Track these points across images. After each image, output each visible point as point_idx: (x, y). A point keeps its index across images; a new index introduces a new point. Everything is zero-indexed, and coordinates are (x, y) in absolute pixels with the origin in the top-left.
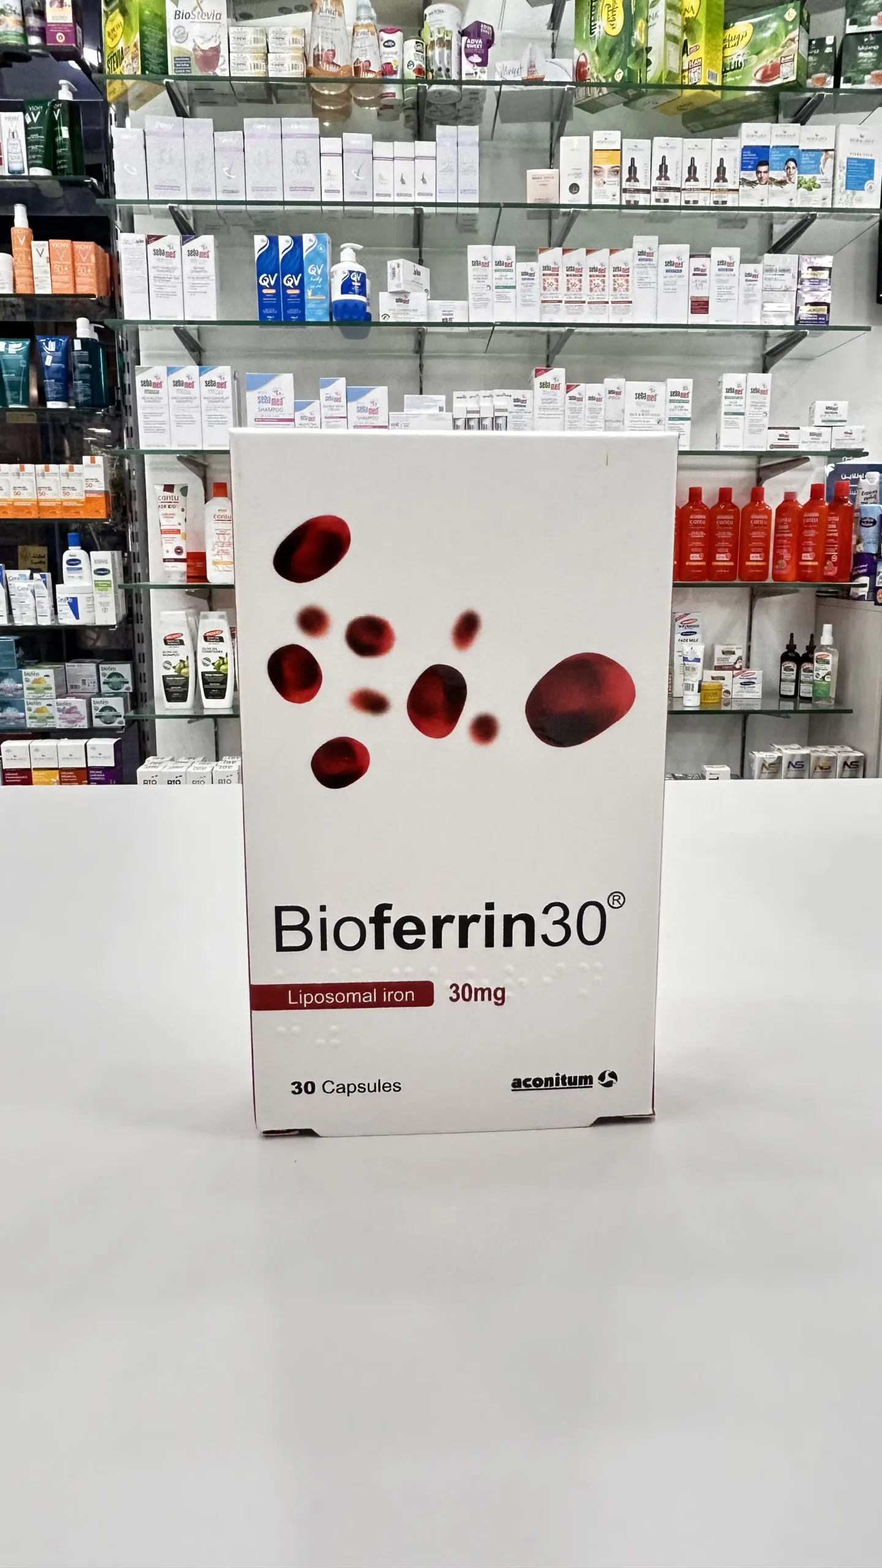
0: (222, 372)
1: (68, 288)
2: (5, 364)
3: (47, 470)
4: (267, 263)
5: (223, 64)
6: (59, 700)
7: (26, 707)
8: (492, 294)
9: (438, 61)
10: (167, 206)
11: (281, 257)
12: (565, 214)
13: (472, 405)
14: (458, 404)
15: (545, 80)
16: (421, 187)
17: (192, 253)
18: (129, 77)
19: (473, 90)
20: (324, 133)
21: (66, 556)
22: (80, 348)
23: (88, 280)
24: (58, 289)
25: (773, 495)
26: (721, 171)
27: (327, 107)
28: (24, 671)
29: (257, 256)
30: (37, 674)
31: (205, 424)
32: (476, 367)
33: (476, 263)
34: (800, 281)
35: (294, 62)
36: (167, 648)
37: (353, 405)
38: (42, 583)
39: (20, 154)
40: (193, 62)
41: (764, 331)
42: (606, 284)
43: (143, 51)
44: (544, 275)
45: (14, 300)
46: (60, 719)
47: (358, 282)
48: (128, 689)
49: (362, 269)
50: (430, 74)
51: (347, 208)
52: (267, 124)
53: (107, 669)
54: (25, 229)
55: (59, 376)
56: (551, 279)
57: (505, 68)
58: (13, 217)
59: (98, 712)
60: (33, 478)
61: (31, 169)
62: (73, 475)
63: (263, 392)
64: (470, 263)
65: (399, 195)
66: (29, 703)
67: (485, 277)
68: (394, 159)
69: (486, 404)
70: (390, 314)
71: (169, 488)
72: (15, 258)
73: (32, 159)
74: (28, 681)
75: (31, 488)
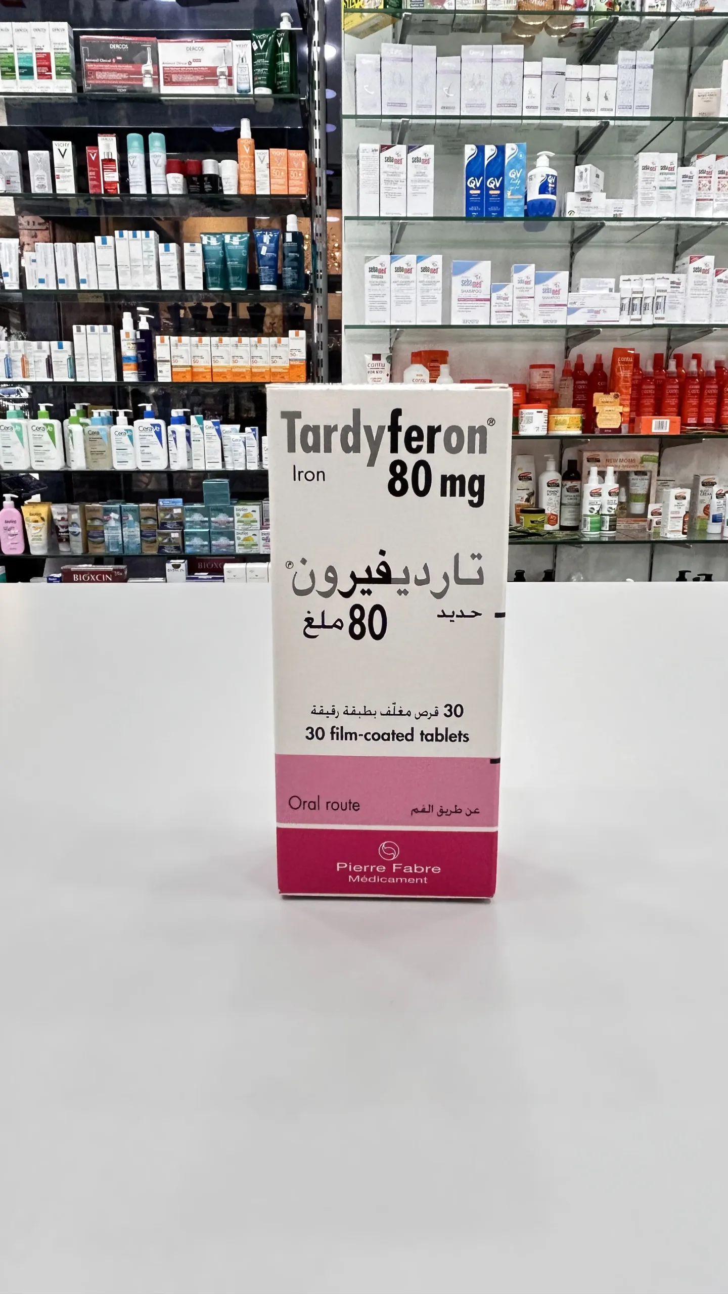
0: (436, 260)
1: (283, 190)
2: (229, 253)
3: (259, 341)
4: (475, 168)
6: (263, 531)
7: (236, 536)
8: (655, 194)
10: (399, 120)
11: (486, 163)
12: (721, 125)
13: (636, 286)
14: (622, 285)
15: (714, 11)
16: (603, 104)
17: (417, 160)
19: (649, 20)
22: (291, 241)
23: (299, 183)
24: (275, 190)
28: (235, 507)
29: (466, 162)
30: (246, 510)
33: (645, 168)
37: (540, 287)
38: (251, 436)
39: (247, 76)
44: (699, 177)
45: (239, 200)
46: (264, 546)
47: (552, 184)
49: (554, 172)
50: (619, 7)
51: (541, 122)
52: (481, 50)
54: (249, 139)
55: (272, 263)
56: (704, 181)
58: (239, 130)
60: (248, 348)
61: (256, 89)
62: (280, 346)
63: (466, 277)
64: (640, 168)
65: (585, 110)
66: (238, 533)
67: (653, 180)
68: (581, 80)
69: (647, 286)
70: (575, 210)
71: (377, 357)
72: (241, 164)
73: (259, 80)
74: (238, 515)
75: (246, 357)
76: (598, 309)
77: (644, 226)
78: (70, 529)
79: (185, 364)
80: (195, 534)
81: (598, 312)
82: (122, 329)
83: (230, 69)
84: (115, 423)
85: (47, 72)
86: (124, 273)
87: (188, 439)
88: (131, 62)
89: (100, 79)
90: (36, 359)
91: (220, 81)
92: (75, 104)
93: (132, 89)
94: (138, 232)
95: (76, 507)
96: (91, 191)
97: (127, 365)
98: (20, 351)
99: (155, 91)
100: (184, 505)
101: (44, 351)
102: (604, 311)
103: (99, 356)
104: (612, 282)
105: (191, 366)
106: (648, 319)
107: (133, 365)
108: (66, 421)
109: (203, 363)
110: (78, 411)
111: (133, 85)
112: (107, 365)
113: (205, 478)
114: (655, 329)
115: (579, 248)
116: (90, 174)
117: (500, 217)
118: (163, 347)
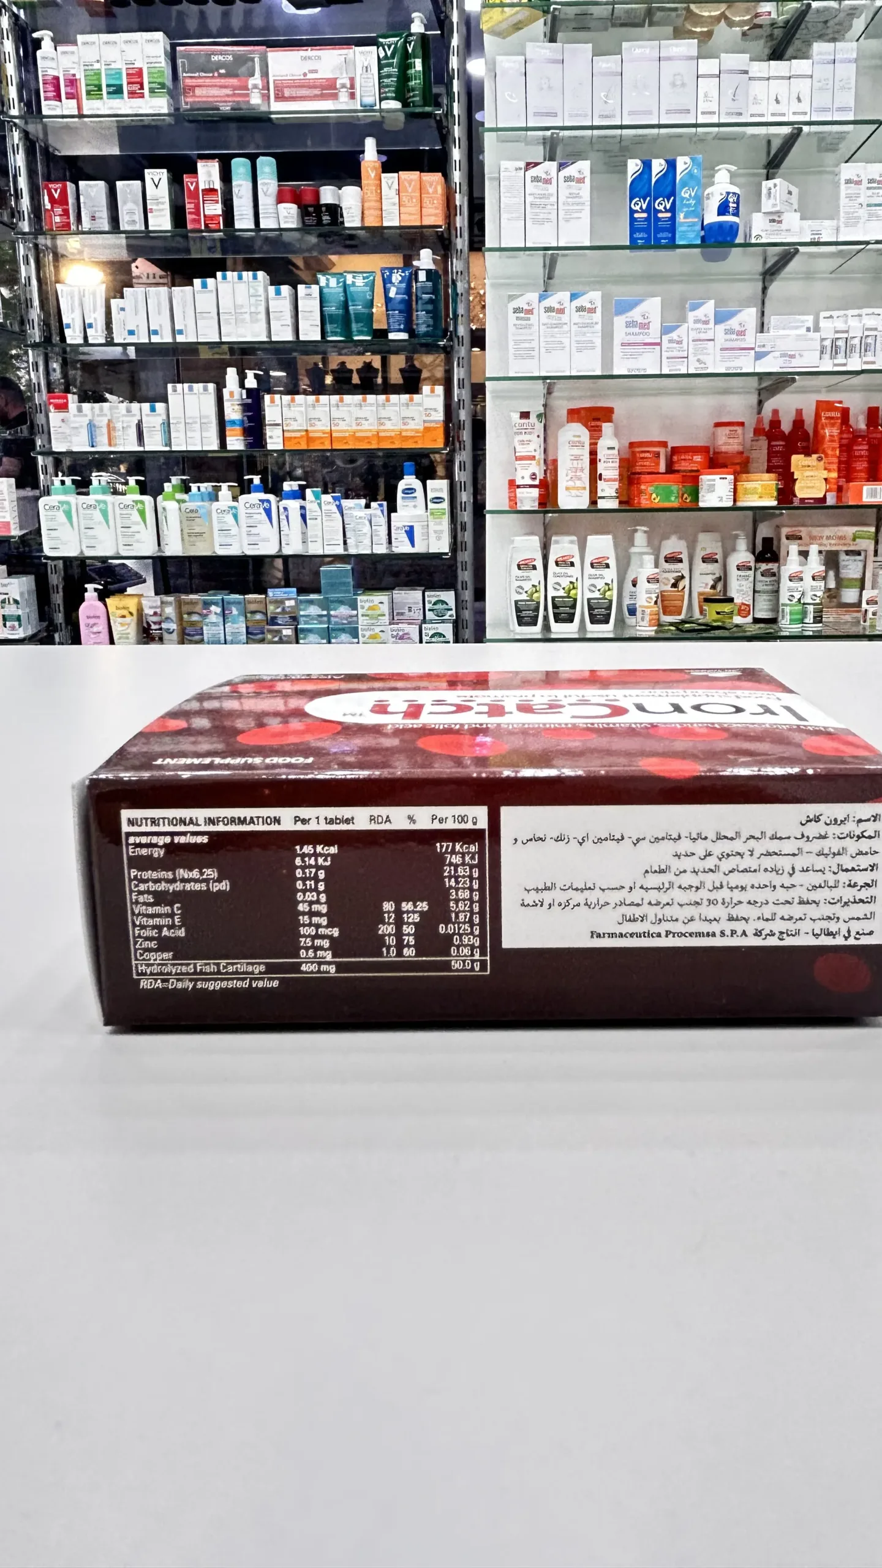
0: (593, 297)
1: (415, 220)
2: (351, 296)
3: (388, 400)
4: (640, 187)
6: (392, 626)
7: (360, 633)
8: (863, 213)
11: (654, 180)
13: (841, 326)
14: (823, 324)
16: (796, 106)
17: (569, 179)
21: (402, 485)
22: (424, 280)
23: (433, 211)
24: (404, 221)
28: (359, 598)
29: (630, 180)
30: (372, 601)
31: (574, 349)
33: (848, 182)
36: (520, 573)
37: (721, 328)
38: (379, 512)
39: (372, 88)
47: (734, 203)
49: (737, 190)
51: (722, 129)
52: (645, 47)
53: (431, 596)
54: (375, 162)
55: (402, 307)
58: (363, 151)
59: (428, 638)
61: (383, 102)
62: (412, 405)
63: (631, 317)
64: (843, 181)
65: (773, 115)
66: (363, 629)
67: (858, 196)
68: (769, 78)
69: (853, 323)
70: (763, 234)
71: (525, 415)
72: (364, 190)
73: (386, 93)
75: (373, 419)
76: (793, 353)
77: (849, 251)
78: (164, 626)
79: (299, 428)
80: (310, 631)
81: (792, 356)
82: (225, 387)
83: (352, 80)
84: (217, 500)
85: (140, 89)
86: (228, 322)
87: (304, 517)
88: (236, 76)
89: (199, 97)
90: (125, 425)
91: (340, 94)
92: (170, 125)
93: (236, 107)
94: (245, 274)
95: (170, 599)
96: (190, 226)
97: (230, 430)
98: (106, 415)
99: (264, 108)
100: (298, 596)
101: (134, 415)
102: (801, 356)
103: (198, 420)
104: (809, 320)
105: (307, 431)
106: (855, 364)
107: (238, 429)
108: (160, 498)
109: (321, 426)
110: (173, 486)
111: (238, 102)
112: (208, 431)
113: (323, 564)
114: (862, 375)
115: (772, 281)
116: (188, 206)
118: (274, 408)
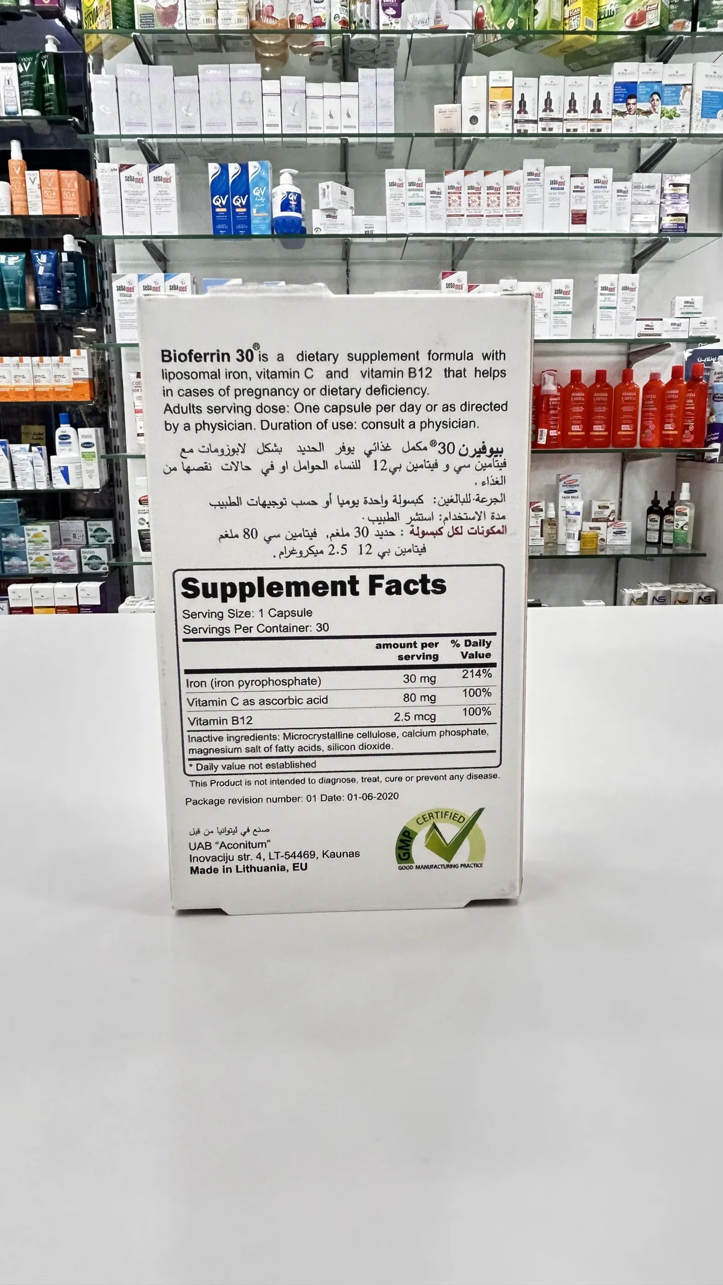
0: (183, 278)
1: (56, 210)
2: (5, 274)
3: (41, 361)
4: (219, 186)
5: (180, 19)
6: (54, 550)
7: (28, 556)
8: (406, 210)
9: (359, 15)
10: (136, 140)
11: (231, 181)
12: (466, 141)
15: (448, 29)
16: (346, 121)
17: (157, 179)
18: (103, 32)
19: (389, 38)
20: (265, 77)
21: (58, 432)
22: (67, 260)
23: (72, 203)
24: (48, 211)
25: (641, 377)
26: (597, 103)
27: (267, 55)
28: (25, 527)
29: (211, 180)
30: (36, 529)
32: (395, 271)
33: (392, 184)
34: (663, 196)
35: (239, 17)
36: (142, 507)
38: (39, 455)
39: (15, 98)
40: (155, 18)
41: (632, 239)
42: (501, 200)
43: (114, 9)
44: (449, 193)
45: (13, 221)
46: (56, 566)
47: (295, 201)
48: (111, 541)
49: (298, 191)
50: (353, 25)
51: (285, 139)
52: (217, 69)
53: (93, 525)
54: (20, 161)
55: (50, 283)
56: (454, 197)
57: (415, 19)
58: (10, 151)
59: (86, 560)
60: (30, 368)
61: (24, 111)
62: (62, 365)
64: (387, 184)
65: (327, 128)
66: (30, 554)
67: (400, 196)
68: (323, 97)
70: (322, 227)
72: (12, 185)
73: (25, 102)
74: (29, 535)
75: (28, 377)
117: (248, 235)
